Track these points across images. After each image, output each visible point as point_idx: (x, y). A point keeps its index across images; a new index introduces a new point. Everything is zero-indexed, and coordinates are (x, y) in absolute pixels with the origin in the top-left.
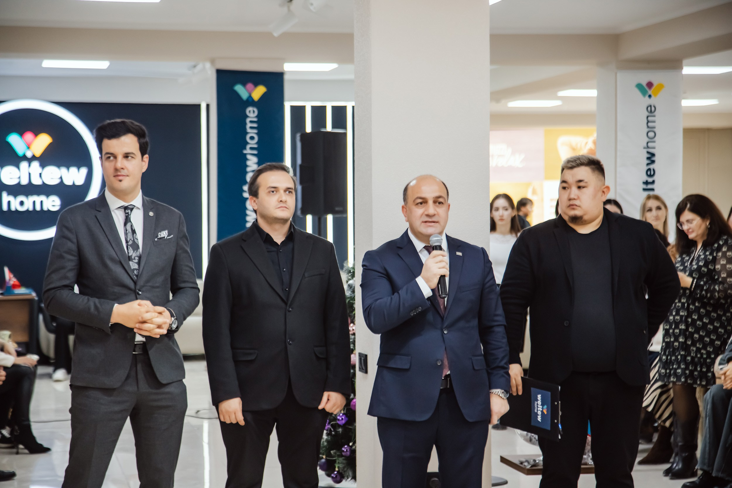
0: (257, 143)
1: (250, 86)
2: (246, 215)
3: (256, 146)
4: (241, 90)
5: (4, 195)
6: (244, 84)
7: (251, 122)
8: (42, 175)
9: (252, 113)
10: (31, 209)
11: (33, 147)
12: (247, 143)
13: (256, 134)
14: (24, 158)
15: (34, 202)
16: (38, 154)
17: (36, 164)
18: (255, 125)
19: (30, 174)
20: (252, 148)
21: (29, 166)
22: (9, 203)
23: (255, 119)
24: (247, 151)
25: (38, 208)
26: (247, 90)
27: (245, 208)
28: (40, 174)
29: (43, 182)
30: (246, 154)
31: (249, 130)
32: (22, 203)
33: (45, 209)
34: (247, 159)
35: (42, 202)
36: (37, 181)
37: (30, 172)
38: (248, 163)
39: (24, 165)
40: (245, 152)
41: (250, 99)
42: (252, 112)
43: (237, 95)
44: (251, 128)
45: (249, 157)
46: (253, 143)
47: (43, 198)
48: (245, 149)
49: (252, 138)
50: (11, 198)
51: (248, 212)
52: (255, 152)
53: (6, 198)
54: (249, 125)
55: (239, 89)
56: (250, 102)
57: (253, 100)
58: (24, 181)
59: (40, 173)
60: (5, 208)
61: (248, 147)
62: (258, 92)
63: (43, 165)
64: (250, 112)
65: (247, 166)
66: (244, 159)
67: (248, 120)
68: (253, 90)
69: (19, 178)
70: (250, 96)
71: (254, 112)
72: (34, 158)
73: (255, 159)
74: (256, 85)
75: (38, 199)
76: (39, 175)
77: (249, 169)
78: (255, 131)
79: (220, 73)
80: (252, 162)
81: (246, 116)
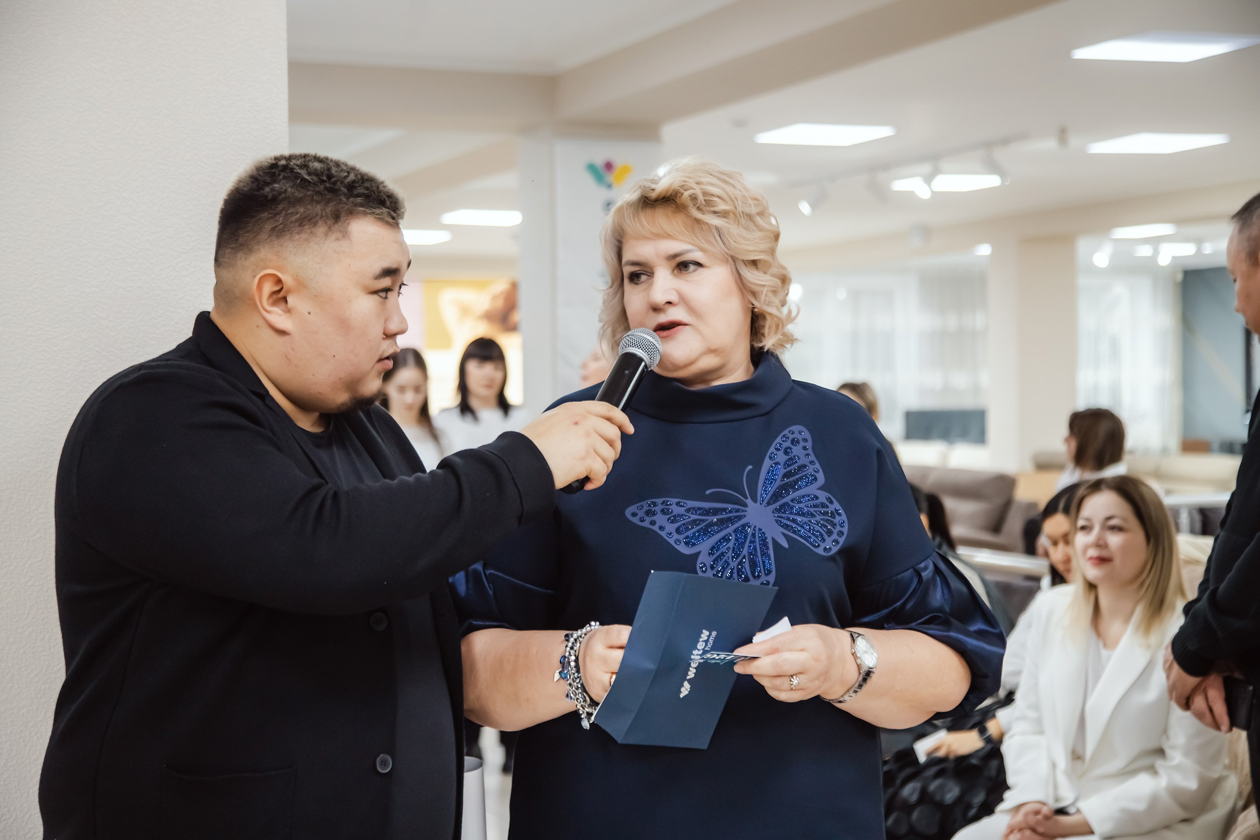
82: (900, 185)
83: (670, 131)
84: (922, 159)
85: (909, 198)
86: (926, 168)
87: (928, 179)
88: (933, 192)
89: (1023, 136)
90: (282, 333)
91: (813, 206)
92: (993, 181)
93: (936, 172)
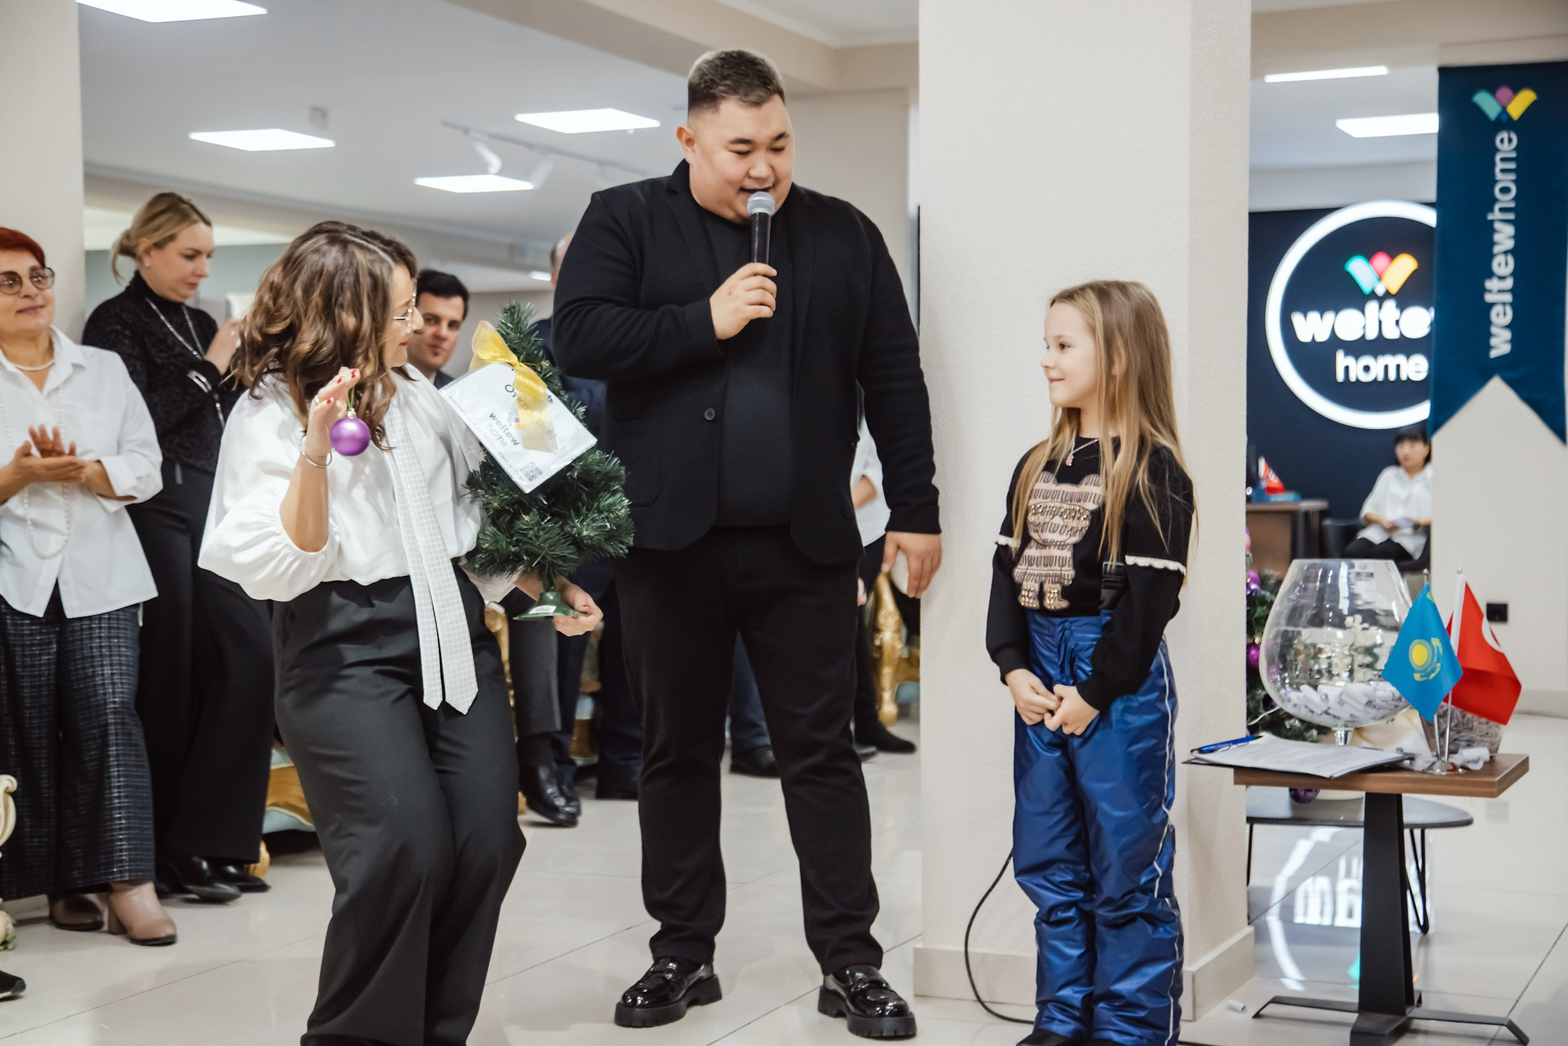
0: (1515, 199)
1: (1504, 92)
2: (1489, 335)
3: (1512, 205)
4: (1487, 103)
5: (1340, 356)
6: (1493, 91)
7: (1503, 160)
8: (1400, 323)
9: (1506, 144)
10: (1381, 378)
11: (1387, 277)
12: (1496, 200)
13: (1515, 181)
14: (1373, 295)
15: (1386, 367)
16: (1394, 290)
17: (1390, 305)
18: (1513, 166)
19: (1380, 322)
20: (1502, 210)
21: (1380, 307)
22: (1347, 368)
23: (1513, 155)
24: (1496, 215)
25: (1392, 376)
26: (1499, 101)
27: (1489, 323)
28: (1397, 322)
29: (1401, 334)
30: (1492, 221)
31: (1499, 176)
32: (1367, 369)
33: (1404, 377)
34: (1493, 231)
35: (1398, 366)
36: (1391, 333)
37: (1381, 319)
38: (1497, 237)
39: (1372, 306)
40: (1490, 217)
41: (1504, 118)
42: (1506, 141)
43: (1478, 113)
44: (1503, 171)
45: (1497, 226)
46: (1506, 200)
47: (1400, 359)
48: (1492, 210)
49: (1505, 190)
50: (1350, 361)
51: (1494, 330)
52: (1511, 216)
53: (1342, 360)
54: (1499, 166)
55: (1483, 99)
56: (1505, 122)
57: (1510, 118)
58: (1372, 335)
59: (1397, 319)
60: (1340, 377)
61: (1497, 207)
62: (1520, 103)
63: (1402, 307)
64: (1502, 141)
65: (1492, 243)
66: (1488, 230)
67: (1498, 157)
68: (1510, 100)
69: (1364, 327)
70: (1504, 112)
71: (1510, 140)
72: (1388, 295)
73: (1510, 230)
74: (1516, 90)
75: (1391, 361)
76: (1395, 323)
77: (1497, 249)
78: (1513, 177)
79: (1446, 73)
80: (1504, 236)
81: (1496, 150)
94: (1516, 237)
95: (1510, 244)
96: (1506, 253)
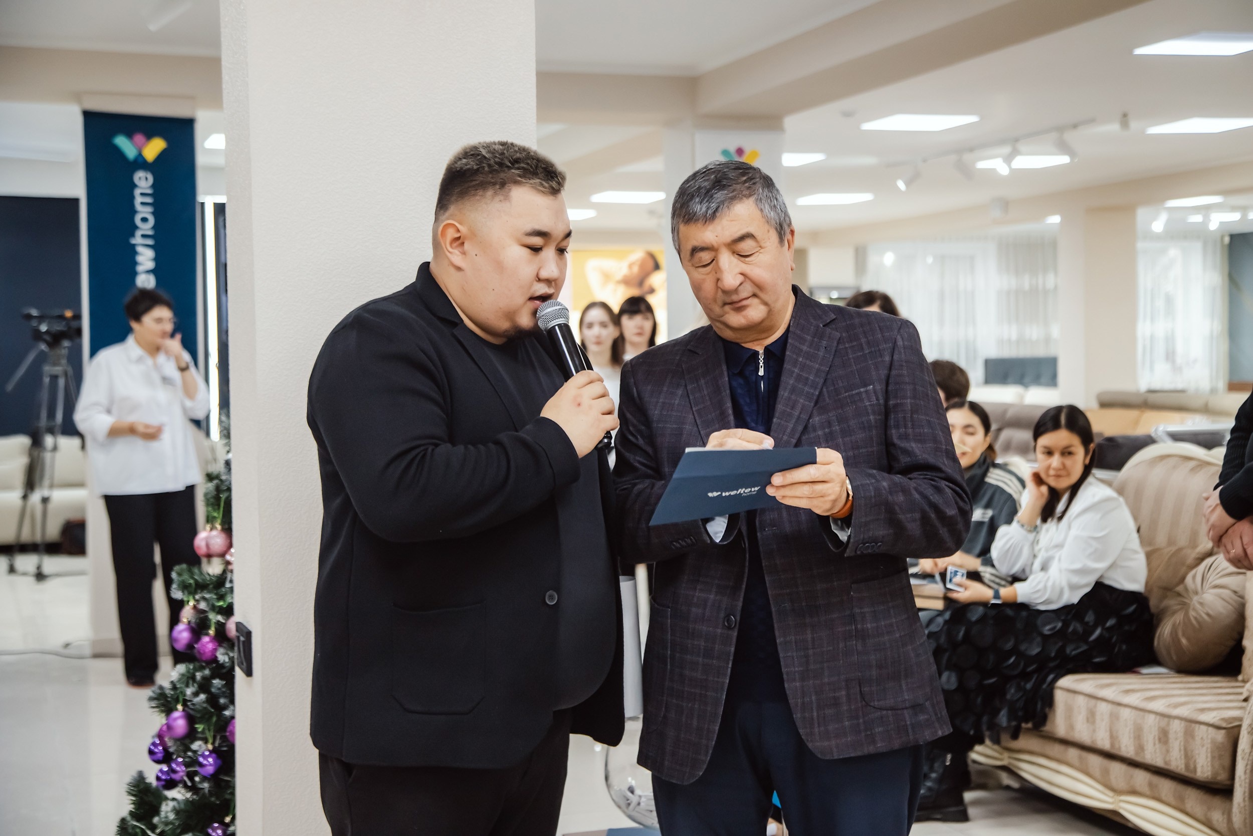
0: (152, 228)
1: (139, 138)
3: (150, 233)
4: (125, 144)
6: (130, 135)
7: (142, 194)
9: (143, 181)
12: (137, 228)
13: (154, 213)
18: (149, 200)
20: (144, 236)
23: (149, 191)
24: (137, 240)
26: (135, 145)
30: (135, 245)
31: (139, 207)
34: (135, 253)
38: (139, 259)
40: (133, 241)
41: (140, 160)
42: (143, 179)
43: (118, 153)
44: (143, 204)
45: (140, 249)
46: (146, 228)
48: (133, 235)
49: (144, 220)
52: (150, 242)
54: (139, 200)
55: (122, 142)
56: (140, 163)
57: (145, 161)
61: (138, 233)
62: (154, 148)
64: (140, 178)
65: (135, 263)
66: (132, 251)
67: (137, 192)
68: (144, 145)
70: (140, 155)
71: (147, 179)
73: (150, 253)
74: (149, 136)
77: (140, 268)
78: (149, 209)
79: (89, 117)
80: (146, 258)
81: (134, 186)
82: (982, 165)
83: (791, 122)
84: (1002, 142)
85: (990, 176)
86: (1006, 150)
87: (1008, 159)
88: (1011, 170)
89: (1092, 121)
90: (459, 269)
91: (908, 184)
92: (1065, 159)
93: (1015, 153)
94: (156, 259)
95: (151, 265)
96: (148, 272)
